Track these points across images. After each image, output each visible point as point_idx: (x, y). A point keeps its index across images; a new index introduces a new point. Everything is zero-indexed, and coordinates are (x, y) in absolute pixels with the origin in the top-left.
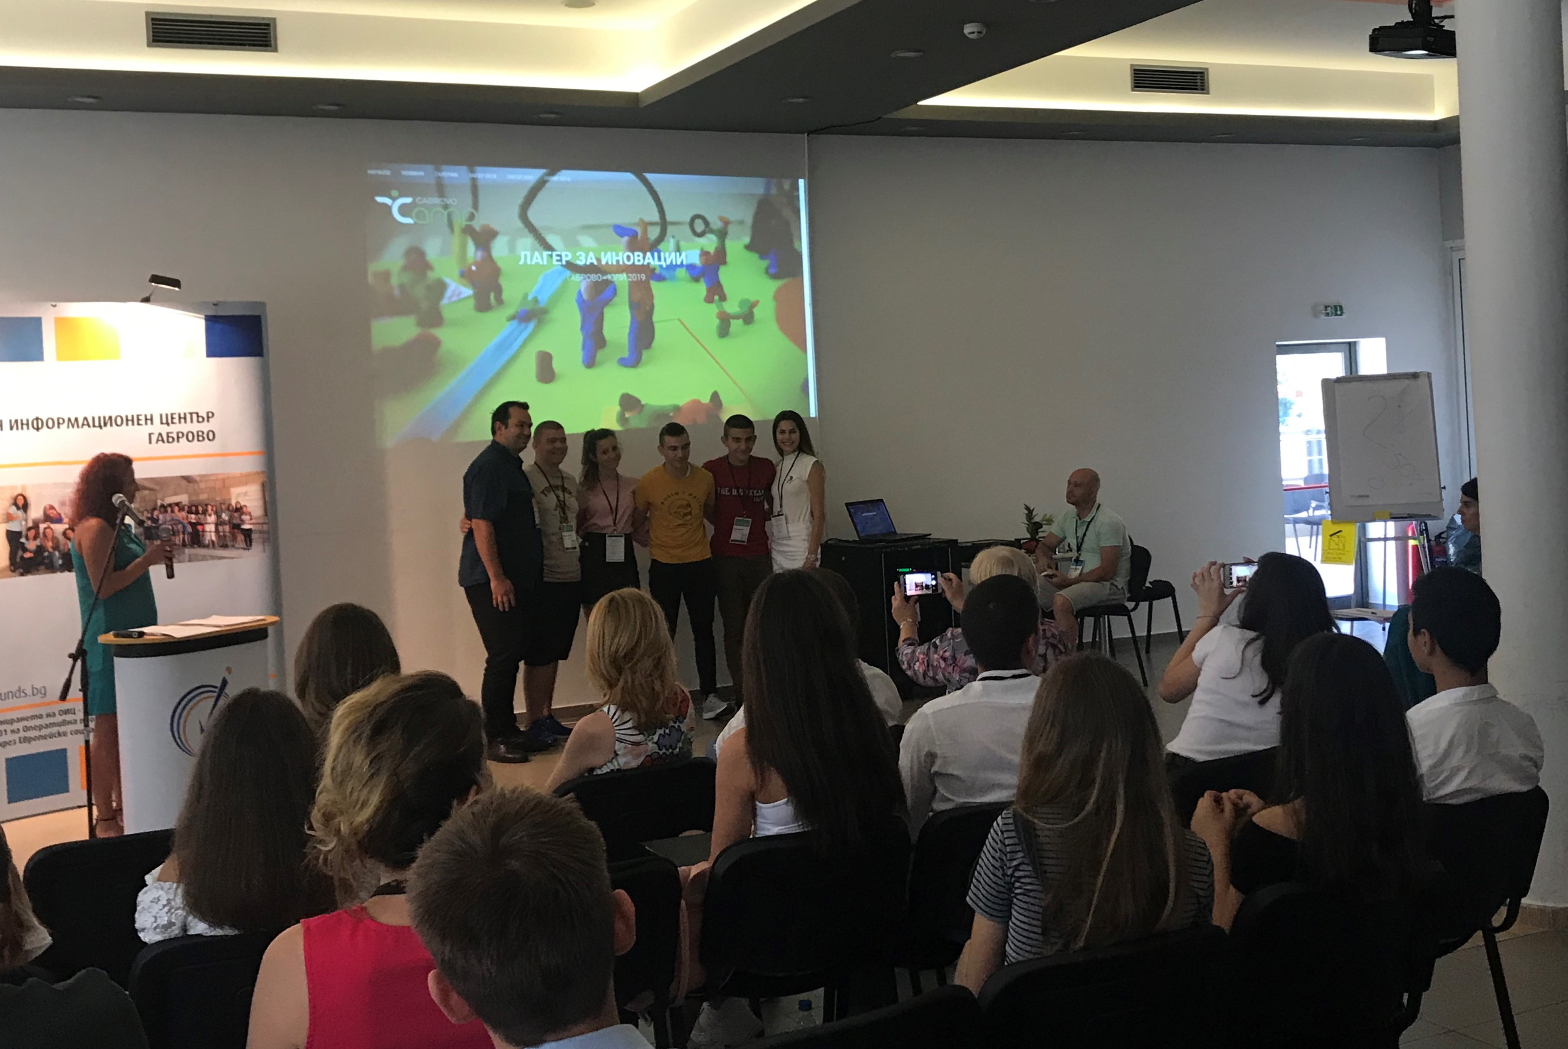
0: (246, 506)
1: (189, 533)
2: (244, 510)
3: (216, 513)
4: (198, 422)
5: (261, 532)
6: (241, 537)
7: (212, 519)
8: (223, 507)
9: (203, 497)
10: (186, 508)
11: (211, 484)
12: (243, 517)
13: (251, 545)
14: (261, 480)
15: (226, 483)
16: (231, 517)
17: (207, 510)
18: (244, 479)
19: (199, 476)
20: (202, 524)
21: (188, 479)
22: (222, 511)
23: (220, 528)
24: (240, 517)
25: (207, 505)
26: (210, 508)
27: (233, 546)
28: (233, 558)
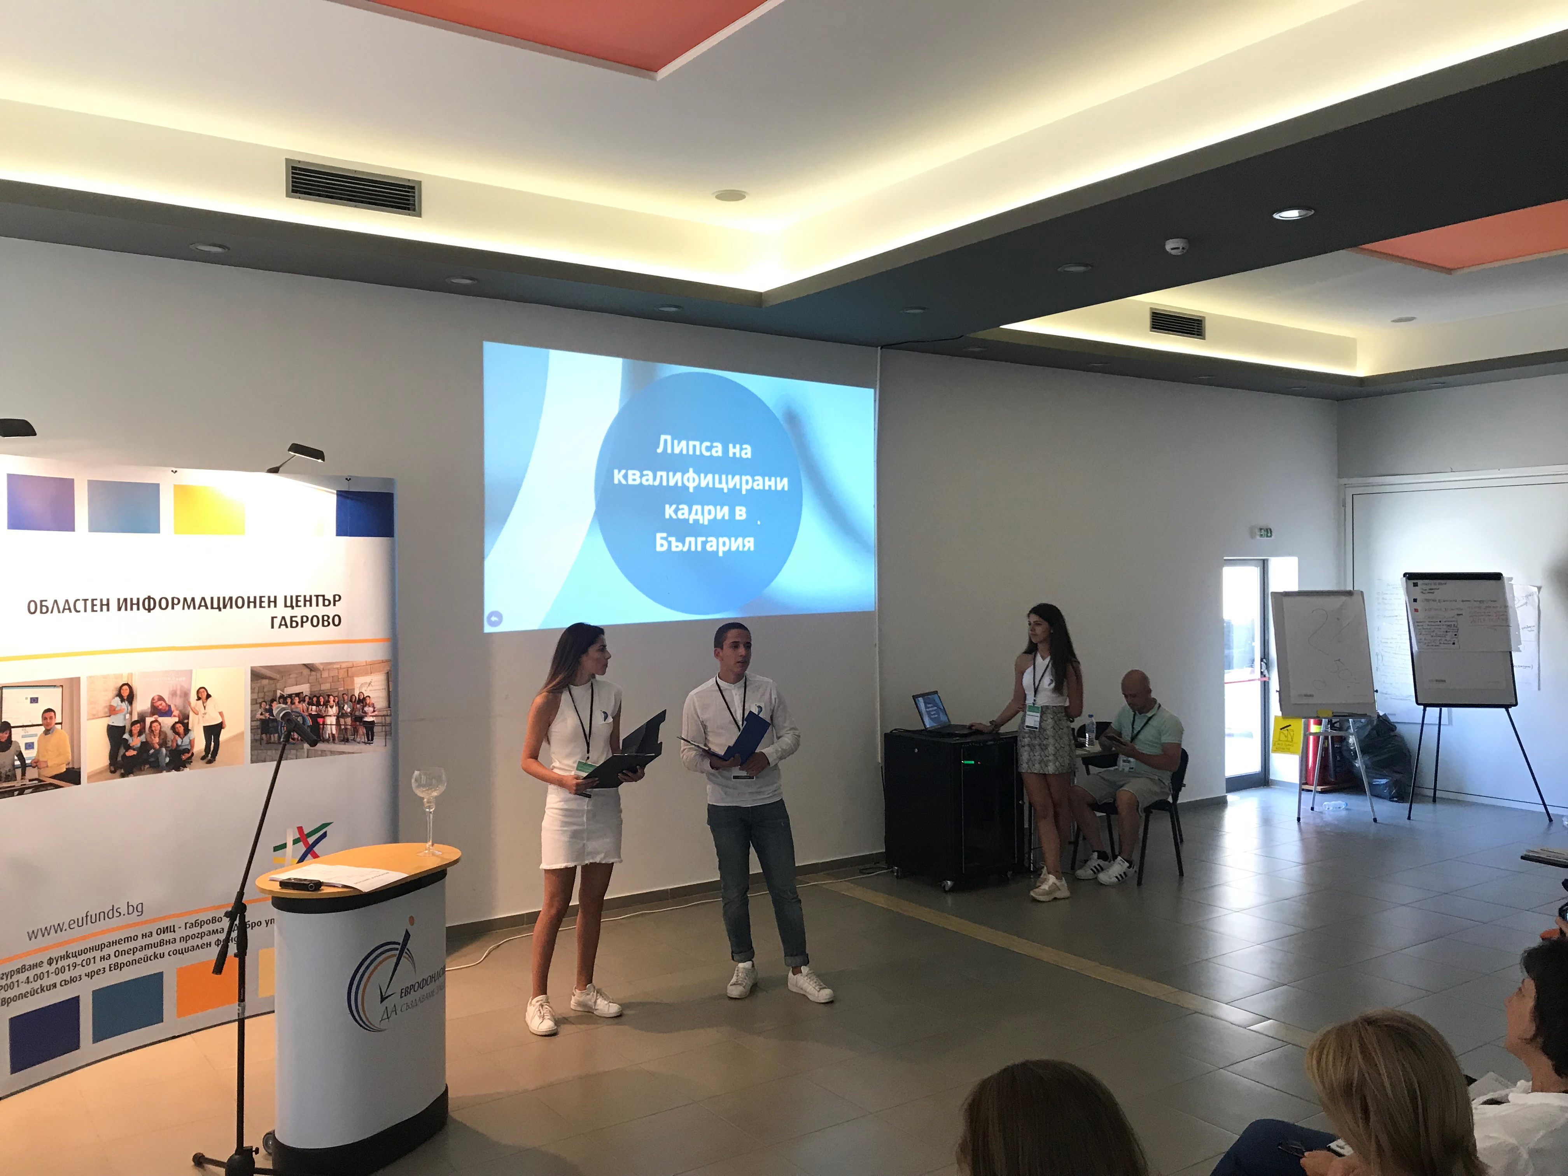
0: (369, 697)
1: (309, 726)
2: (368, 700)
3: (338, 704)
4: (324, 605)
6: (362, 730)
7: (333, 711)
8: (346, 698)
9: (326, 687)
10: (307, 699)
11: (335, 673)
12: (366, 709)
13: (372, 740)
14: (387, 669)
15: (350, 671)
16: (353, 710)
17: (329, 701)
18: (369, 668)
19: (322, 664)
20: (323, 717)
21: (310, 668)
22: (344, 702)
23: (342, 721)
24: (363, 709)
25: (329, 696)
26: (332, 698)
27: (354, 740)
28: (353, 753)
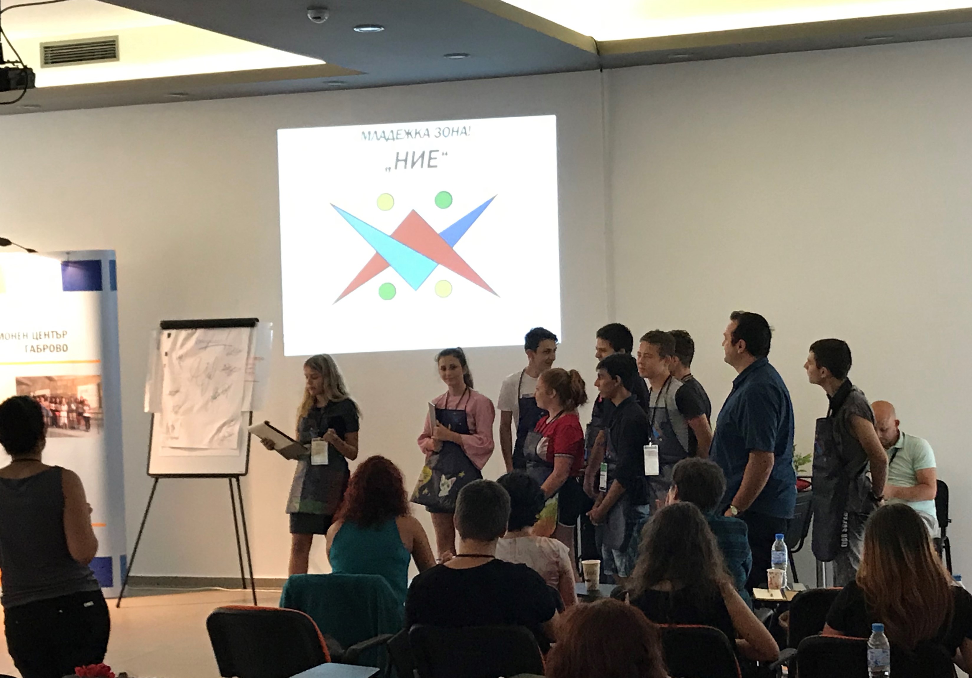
0: (87, 399)
1: (51, 417)
2: (86, 402)
3: (68, 403)
4: (57, 338)
5: (96, 419)
6: (83, 422)
7: (65, 408)
8: (72, 399)
10: (49, 399)
11: (64, 383)
12: (85, 407)
13: (89, 428)
14: (98, 381)
15: (74, 382)
17: (62, 401)
18: (86, 380)
19: (58, 377)
20: (59, 411)
21: (50, 379)
22: (71, 402)
23: (70, 415)
24: (83, 407)
26: (64, 400)
27: (78, 428)
28: (78, 436)
